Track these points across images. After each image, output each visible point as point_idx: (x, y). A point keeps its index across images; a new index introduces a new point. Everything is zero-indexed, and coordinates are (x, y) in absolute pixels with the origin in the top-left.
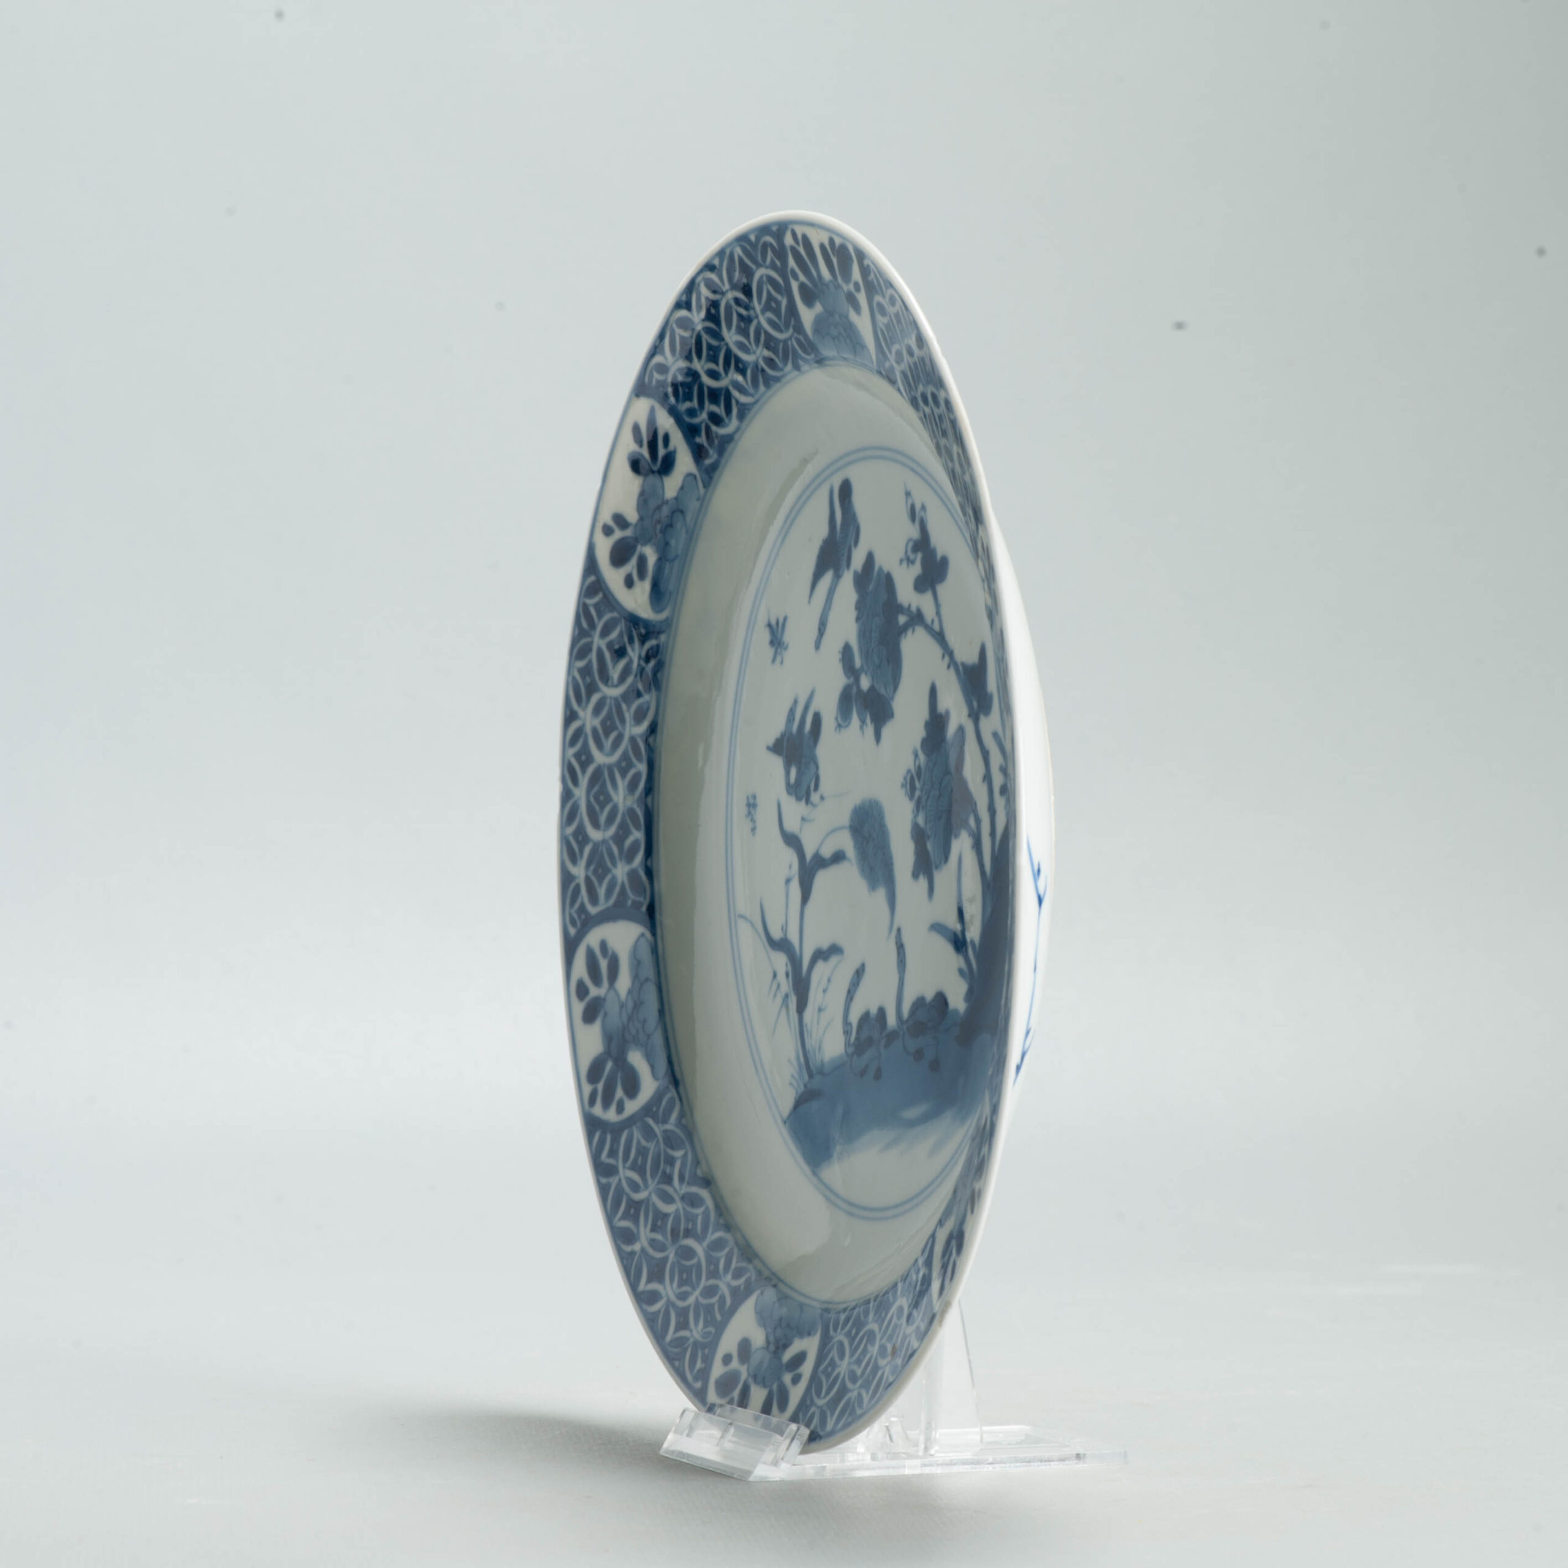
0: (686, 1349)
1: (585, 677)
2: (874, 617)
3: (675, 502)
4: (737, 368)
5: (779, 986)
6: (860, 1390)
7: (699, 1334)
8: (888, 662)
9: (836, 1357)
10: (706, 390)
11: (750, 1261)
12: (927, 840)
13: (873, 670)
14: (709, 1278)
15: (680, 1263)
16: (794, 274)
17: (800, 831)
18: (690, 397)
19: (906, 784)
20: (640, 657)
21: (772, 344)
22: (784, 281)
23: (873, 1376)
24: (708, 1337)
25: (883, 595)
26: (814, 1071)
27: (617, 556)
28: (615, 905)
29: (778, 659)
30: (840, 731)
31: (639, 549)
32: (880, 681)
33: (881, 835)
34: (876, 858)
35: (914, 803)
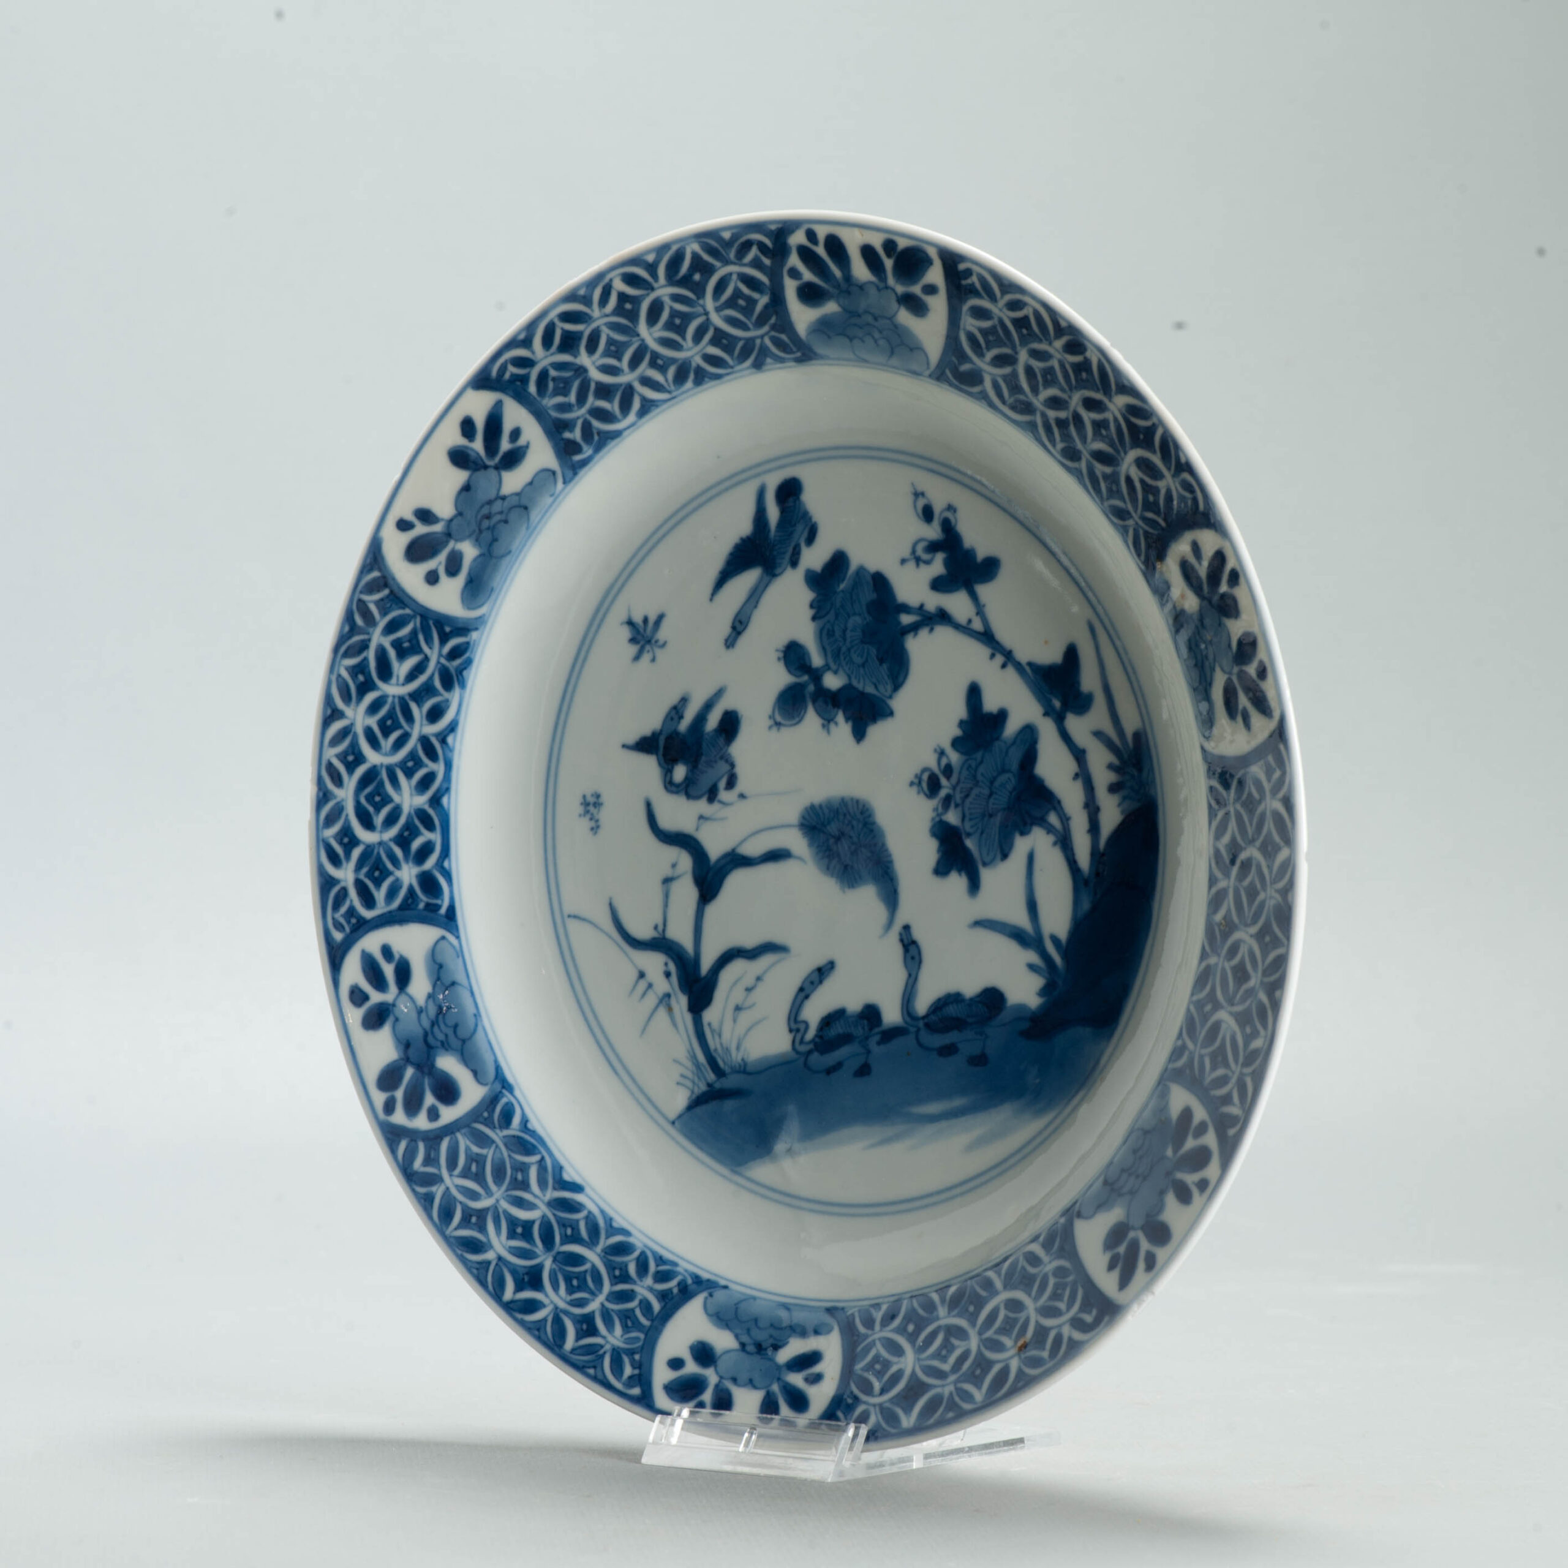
0: (602, 1357)
1: (356, 675)
2: (849, 617)
3: (517, 498)
4: (653, 364)
5: (650, 986)
6: (959, 1385)
7: (618, 1340)
8: (881, 661)
9: (885, 1354)
10: (593, 386)
11: (675, 1264)
12: (964, 836)
13: (849, 669)
14: (616, 1284)
15: (564, 1270)
16: (794, 273)
17: (697, 829)
18: (565, 392)
19: (920, 783)
20: (440, 655)
21: (725, 341)
22: (771, 280)
23: (982, 1370)
24: (634, 1343)
25: (868, 595)
26: (727, 1070)
27: (416, 552)
28: (401, 908)
29: (646, 657)
30: (779, 729)
31: (451, 545)
32: (864, 680)
33: (865, 833)
34: (855, 857)
35: (937, 801)
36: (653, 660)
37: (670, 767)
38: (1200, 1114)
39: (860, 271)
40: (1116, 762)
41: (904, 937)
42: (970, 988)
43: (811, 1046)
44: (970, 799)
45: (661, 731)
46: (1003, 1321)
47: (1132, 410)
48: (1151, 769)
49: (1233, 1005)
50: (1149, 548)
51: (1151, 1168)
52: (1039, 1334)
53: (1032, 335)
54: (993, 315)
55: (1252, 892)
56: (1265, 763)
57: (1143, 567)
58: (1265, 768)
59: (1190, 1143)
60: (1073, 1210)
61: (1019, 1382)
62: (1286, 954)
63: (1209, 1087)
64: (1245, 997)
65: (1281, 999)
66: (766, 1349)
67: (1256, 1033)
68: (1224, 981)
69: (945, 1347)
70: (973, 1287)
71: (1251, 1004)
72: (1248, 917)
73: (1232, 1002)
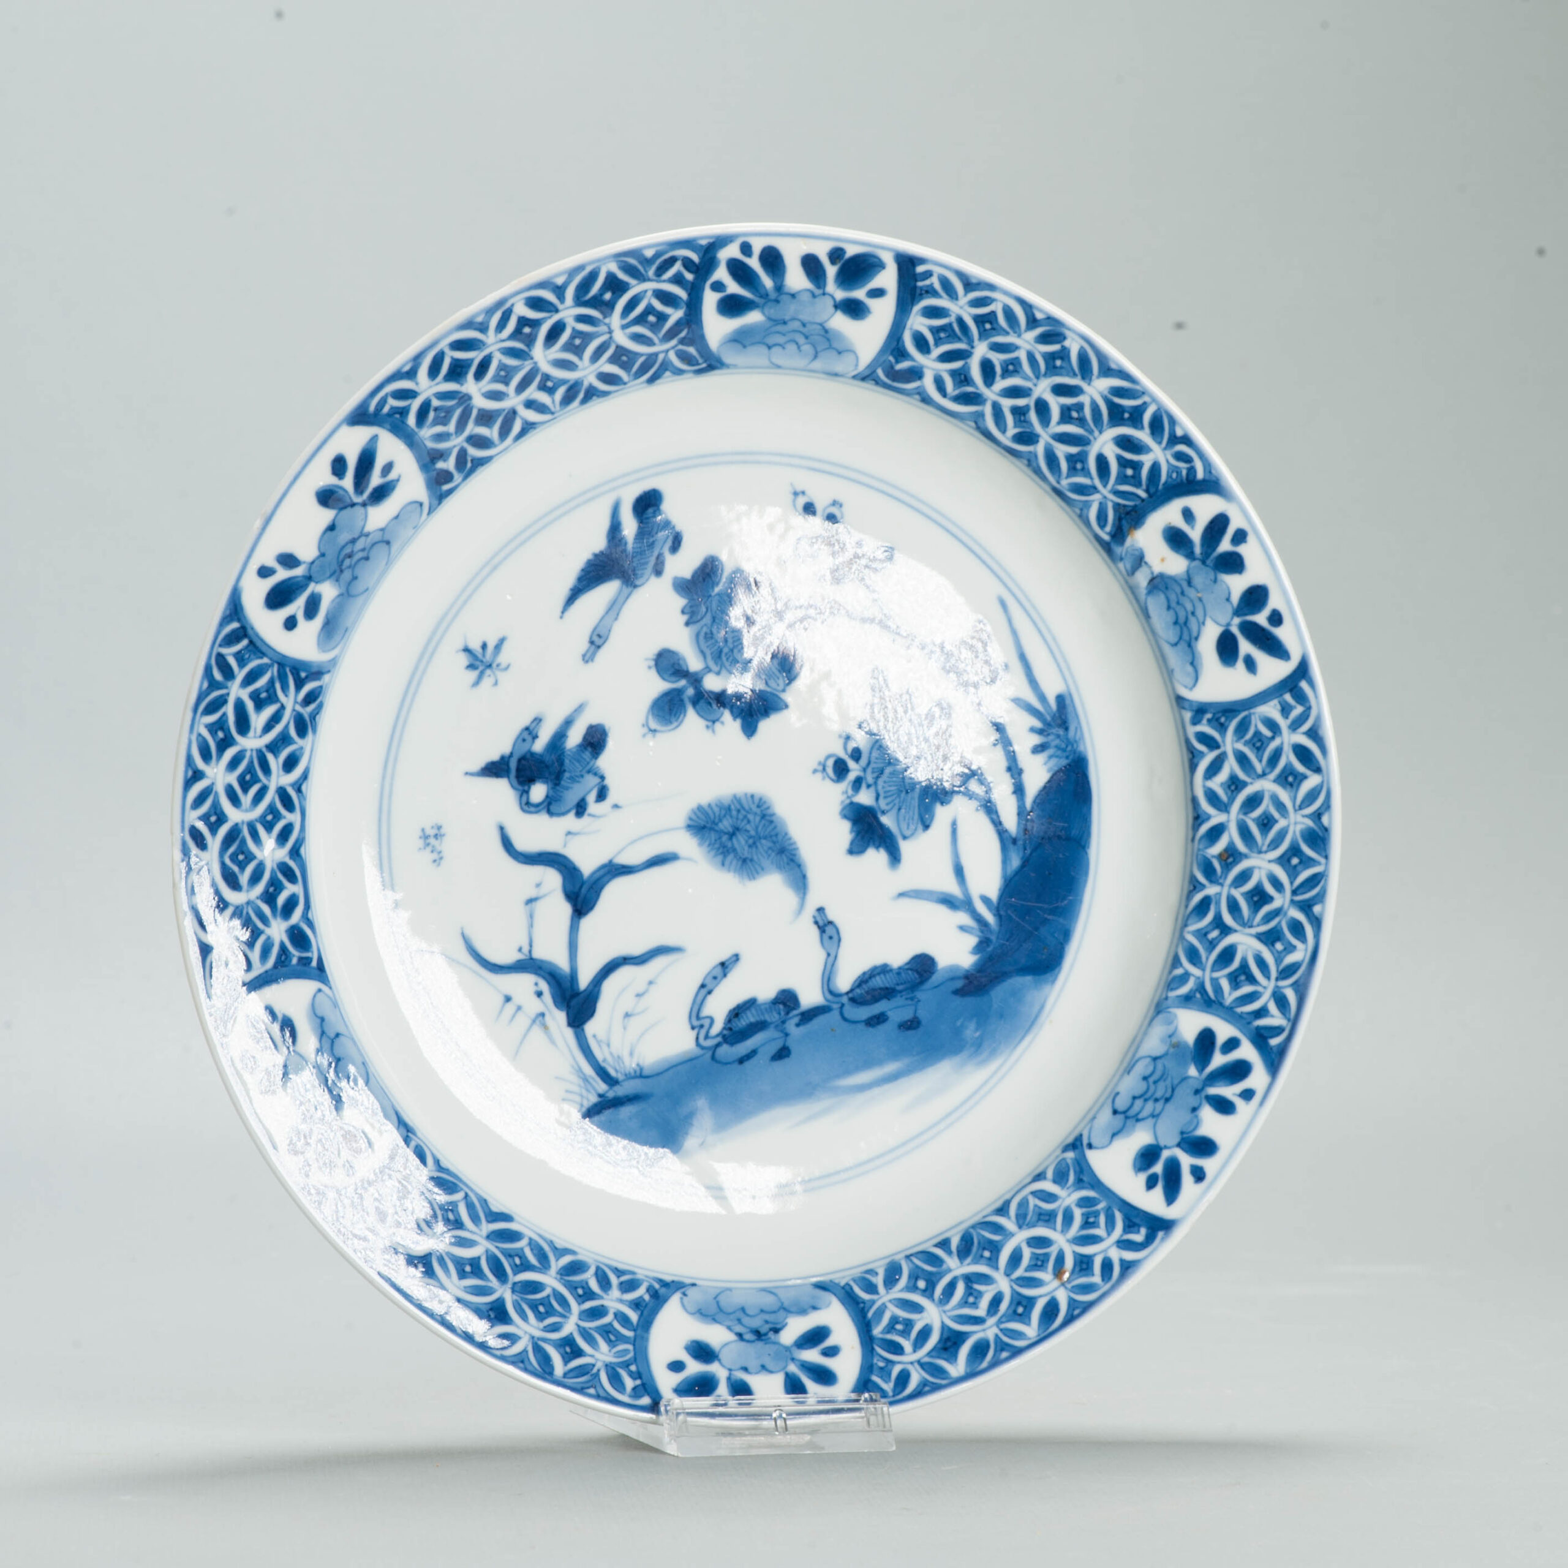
0: (597, 1375)
1: (216, 733)
3: (381, 533)
4: (542, 387)
5: (519, 1008)
6: (1003, 1326)
7: (607, 1355)
9: (902, 1314)
10: (475, 413)
11: (633, 1273)
12: (879, 815)
14: (583, 1302)
15: (526, 1299)
16: (718, 286)
17: (565, 846)
18: (444, 421)
19: (824, 769)
20: (296, 702)
21: (624, 358)
22: (689, 295)
23: (1025, 1307)
24: (625, 1355)
26: (620, 1077)
27: (278, 598)
28: (275, 966)
29: (487, 681)
30: (654, 736)
31: (312, 587)
33: (764, 825)
34: (754, 849)
35: (845, 785)
36: (496, 684)
37: (526, 788)
38: (1224, 1030)
39: (796, 279)
40: (1038, 724)
41: (819, 919)
42: (898, 958)
43: (719, 1039)
44: (884, 777)
45: (511, 755)
46: (1031, 1259)
47: (1119, 392)
48: (1079, 727)
49: (1251, 927)
50: (1119, 519)
51: (1173, 1090)
52: (1081, 1262)
53: (996, 329)
54: (951, 313)
55: (1265, 821)
56: (1280, 702)
57: (1106, 538)
58: (1279, 707)
59: (1219, 1060)
60: (1078, 1143)
61: (1074, 1310)
62: (1325, 871)
63: (1233, 1005)
64: (1268, 918)
65: (1322, 913)
66: (766, 1334)
67: (1291, 948)
68: (1233, 907)
69: (971, 1294)
70: (979, 1234)
71: (1279, 923)
72: (1263, 844)
73: (1249, 924)
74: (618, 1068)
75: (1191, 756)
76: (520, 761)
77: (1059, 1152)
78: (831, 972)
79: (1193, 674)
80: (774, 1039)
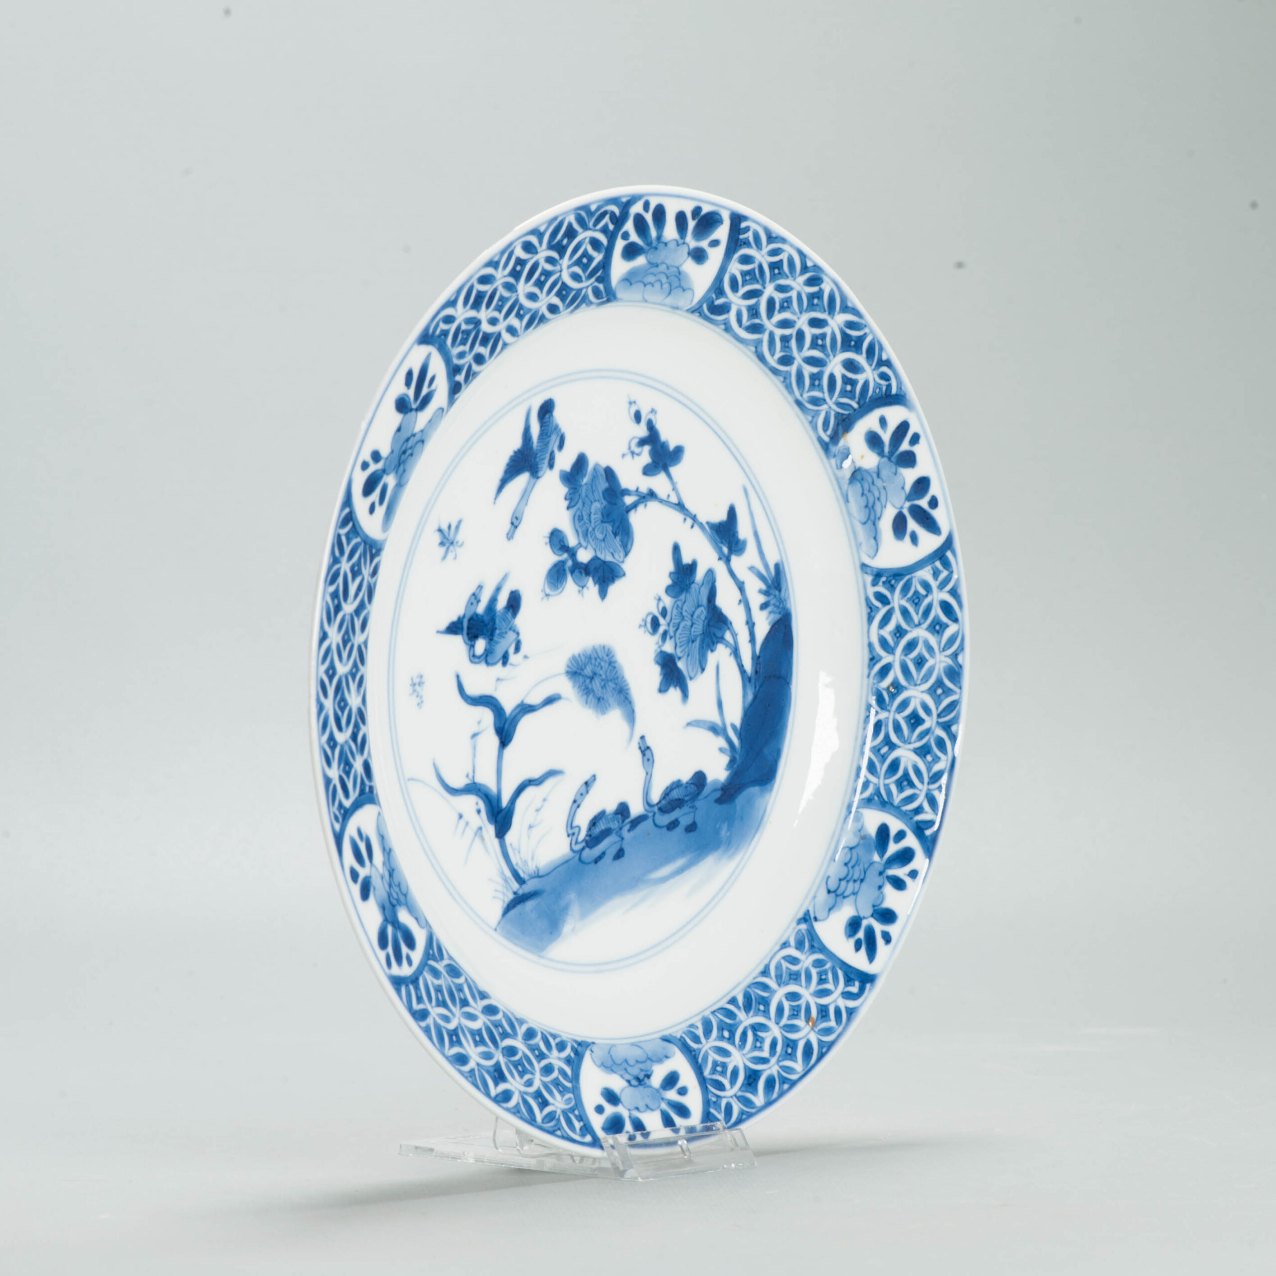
0: (559, 1120)
1: (334, 600)
2: (592, 503)
3: (421, 434)
4: (518, 315)
5: (467, 824)
6: (781, 1064)
7: (561, 1103)
8: (615, 534)
9: (719, 1058)
10: (480, 335)
11: (560, 1036)
12: (677, 660)
13: (595, 544)
14: (540, 1061)
15: (511, 1061)
16: (625, 236)
17: (496, 690)
18: (465, 342)
19: (645, 625)
20: (369, 574)
21: (564, 292)
22: (609, 241)
23: (792, 1048)
24: (571, 1103)
25: (603, 485)
26: (526, 877)
27: (368, 487)
28: (359, 794)
29: (451, 556)
30: (548, 600)
31: (385, 479)
32: (604, 550)
33: (611, 670)
34: (605, 689)
35: (657, 637)
36: (455, 558)
37: (473, 643)
38: (895, 825)
39: (670, 231)
40: (764, 587)
42: (686, 776)
44: (679, 632)
45: (464, 615)
46: (790, 1010)
47: (851, 325)
48: (787, 589)
49: (910, 743)
50: (837, 425)
51: (865, 873)
52: (822, 1011)
53: (781, 274)
54: (756, 260)
55: (920, 661)
56: (932, 568)
57: (827, 439)
58: (932, 572)
59: (893, 848)
60: (808, 917)
61: (822, 1048)
62: (959, 699)
63: (900, 805)
64: (922, 736)
65: (957, 732)
66: (643, 1080)
67: (937, 759)
68: (897, 728)
69: (757, 1040)
70: (754, 992)
71: (929, 740)
72: (918, 679)
73: (909, 741)
74: (525, 870)
75: (869, 610)
76: (469, 620)
77: (794, 924)
78: (648, 788)
79: (875, 547)
80: (615, 843)
